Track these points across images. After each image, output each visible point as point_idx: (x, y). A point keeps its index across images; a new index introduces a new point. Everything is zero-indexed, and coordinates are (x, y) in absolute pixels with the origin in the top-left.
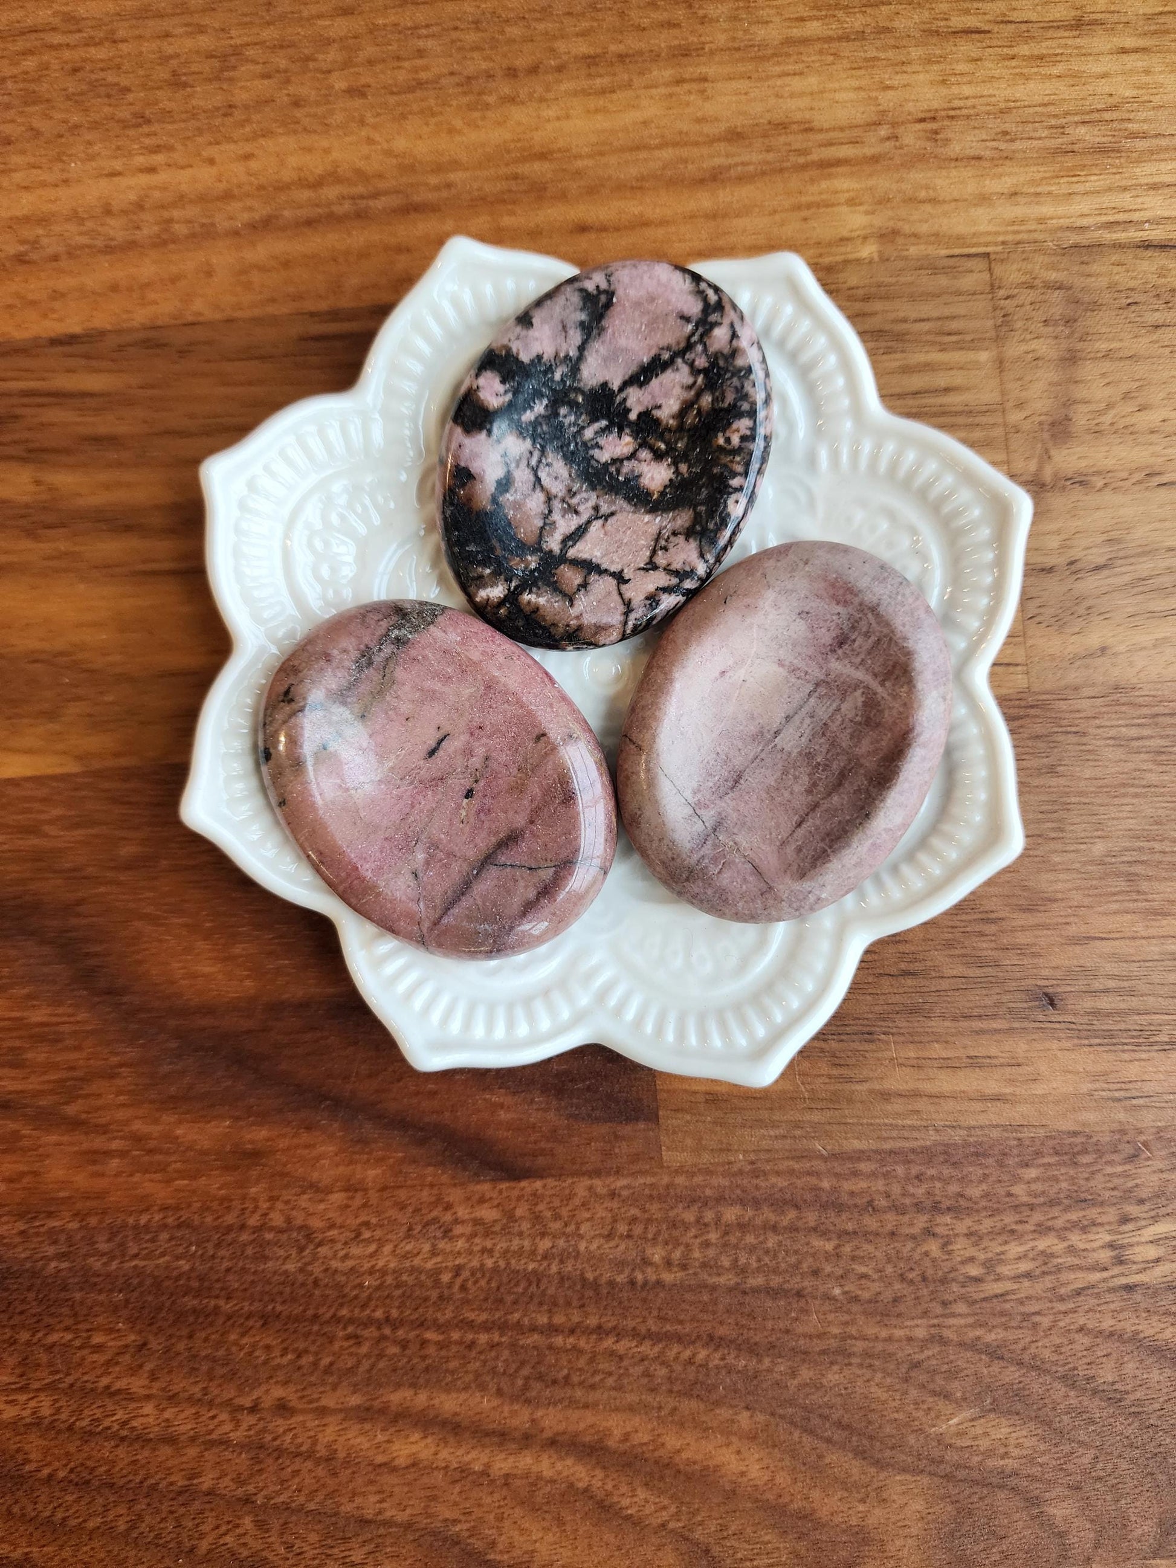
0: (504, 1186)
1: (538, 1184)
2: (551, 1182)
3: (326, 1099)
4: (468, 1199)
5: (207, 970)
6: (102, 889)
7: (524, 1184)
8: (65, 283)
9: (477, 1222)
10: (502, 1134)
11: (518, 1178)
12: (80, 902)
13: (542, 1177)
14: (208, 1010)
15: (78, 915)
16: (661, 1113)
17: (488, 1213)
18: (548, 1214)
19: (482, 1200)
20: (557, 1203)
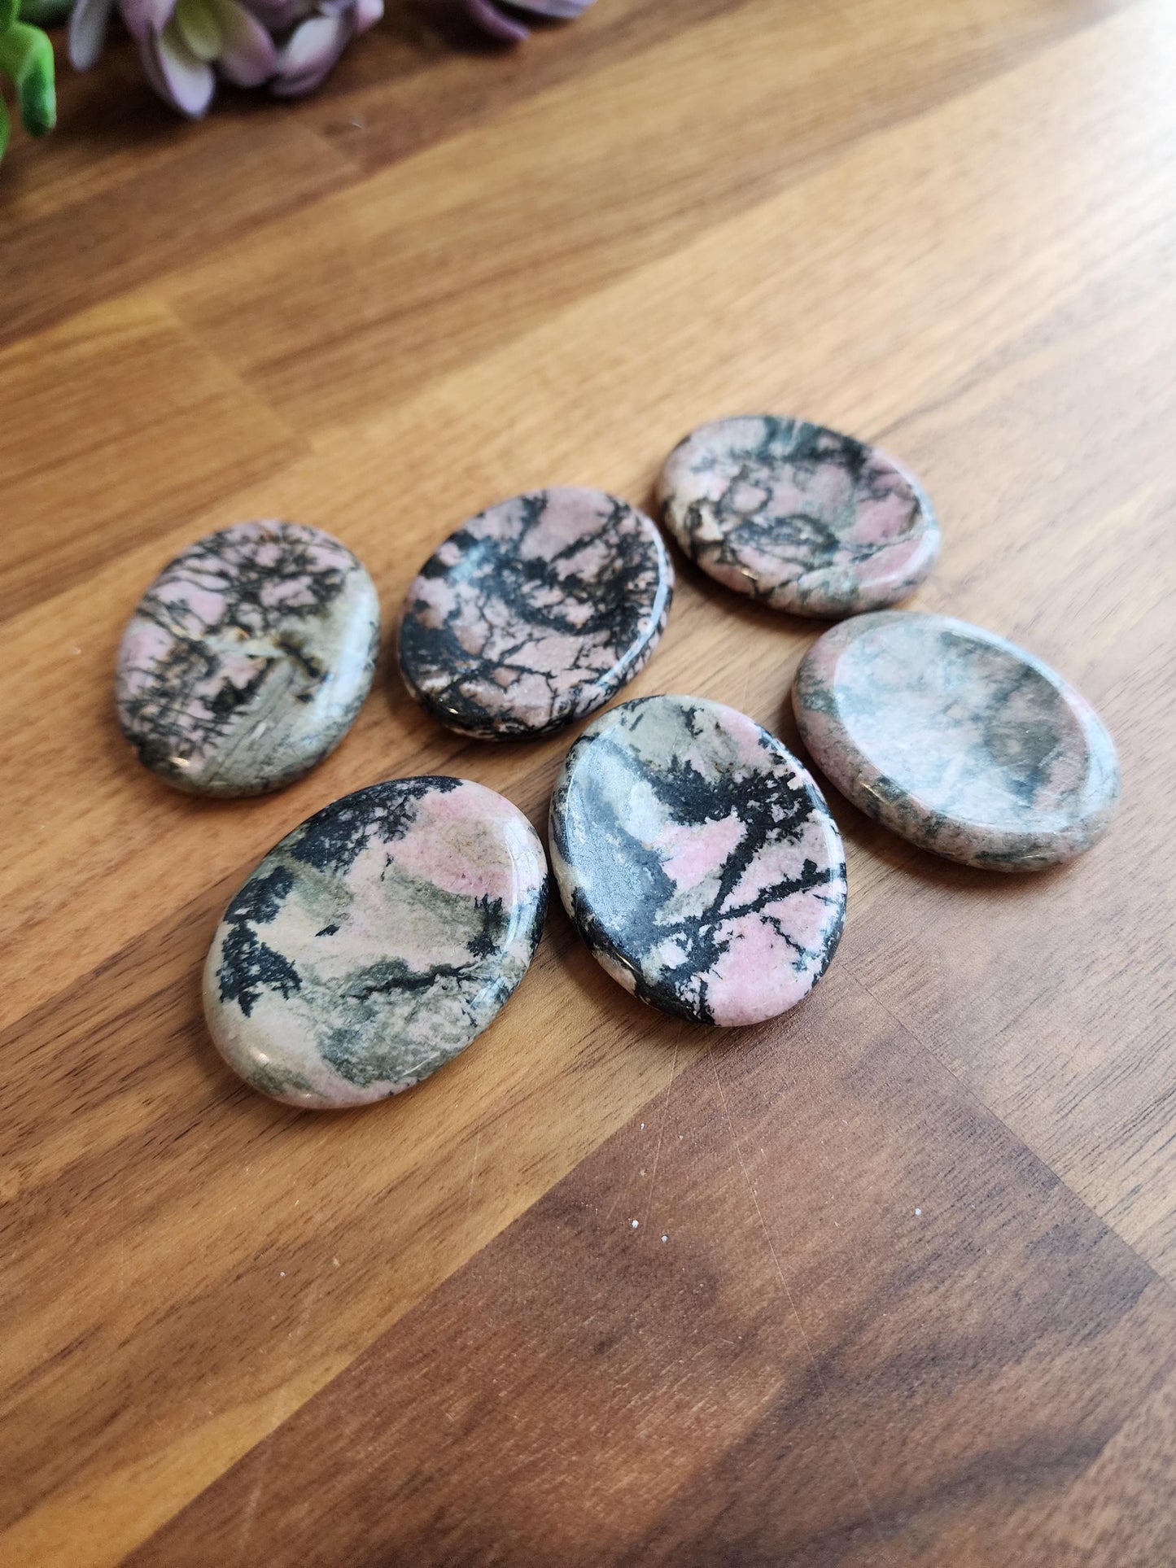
0: (1092, 1472)
1: (1120, 1439)
2: (1127, 1427)
3: (850, 1529)
4: (1074, 1519)
5: (625, 1481)
6: (455, 1479)
7: (1107, 1452)
8: (81, 920)
9: (1103, 1538)
10: (1042, 1415)
11: (1098, 1451)
12: (440, 1514)
13: (1117, 1429)
14: (660, 1529)
15: (445, 1532)
16: (1154, 1267)
17: (1105, 1518)
18: (1157, 1466)
19: (1089, 1507)
20: (1155, 1446)
